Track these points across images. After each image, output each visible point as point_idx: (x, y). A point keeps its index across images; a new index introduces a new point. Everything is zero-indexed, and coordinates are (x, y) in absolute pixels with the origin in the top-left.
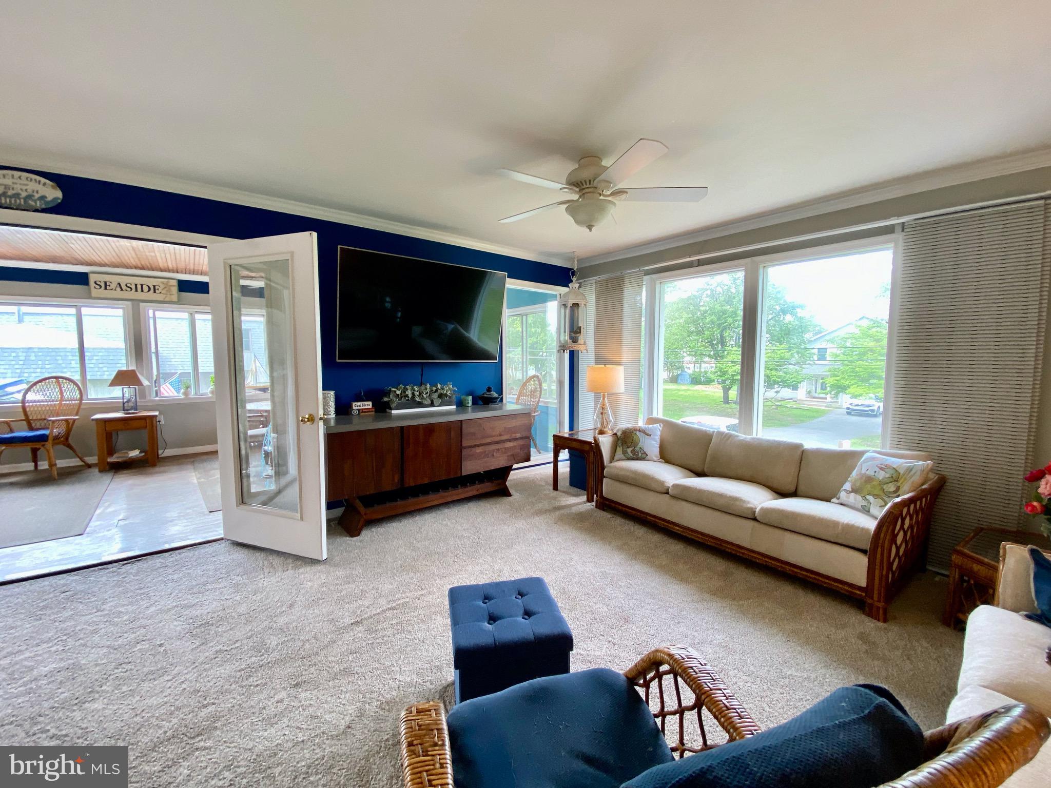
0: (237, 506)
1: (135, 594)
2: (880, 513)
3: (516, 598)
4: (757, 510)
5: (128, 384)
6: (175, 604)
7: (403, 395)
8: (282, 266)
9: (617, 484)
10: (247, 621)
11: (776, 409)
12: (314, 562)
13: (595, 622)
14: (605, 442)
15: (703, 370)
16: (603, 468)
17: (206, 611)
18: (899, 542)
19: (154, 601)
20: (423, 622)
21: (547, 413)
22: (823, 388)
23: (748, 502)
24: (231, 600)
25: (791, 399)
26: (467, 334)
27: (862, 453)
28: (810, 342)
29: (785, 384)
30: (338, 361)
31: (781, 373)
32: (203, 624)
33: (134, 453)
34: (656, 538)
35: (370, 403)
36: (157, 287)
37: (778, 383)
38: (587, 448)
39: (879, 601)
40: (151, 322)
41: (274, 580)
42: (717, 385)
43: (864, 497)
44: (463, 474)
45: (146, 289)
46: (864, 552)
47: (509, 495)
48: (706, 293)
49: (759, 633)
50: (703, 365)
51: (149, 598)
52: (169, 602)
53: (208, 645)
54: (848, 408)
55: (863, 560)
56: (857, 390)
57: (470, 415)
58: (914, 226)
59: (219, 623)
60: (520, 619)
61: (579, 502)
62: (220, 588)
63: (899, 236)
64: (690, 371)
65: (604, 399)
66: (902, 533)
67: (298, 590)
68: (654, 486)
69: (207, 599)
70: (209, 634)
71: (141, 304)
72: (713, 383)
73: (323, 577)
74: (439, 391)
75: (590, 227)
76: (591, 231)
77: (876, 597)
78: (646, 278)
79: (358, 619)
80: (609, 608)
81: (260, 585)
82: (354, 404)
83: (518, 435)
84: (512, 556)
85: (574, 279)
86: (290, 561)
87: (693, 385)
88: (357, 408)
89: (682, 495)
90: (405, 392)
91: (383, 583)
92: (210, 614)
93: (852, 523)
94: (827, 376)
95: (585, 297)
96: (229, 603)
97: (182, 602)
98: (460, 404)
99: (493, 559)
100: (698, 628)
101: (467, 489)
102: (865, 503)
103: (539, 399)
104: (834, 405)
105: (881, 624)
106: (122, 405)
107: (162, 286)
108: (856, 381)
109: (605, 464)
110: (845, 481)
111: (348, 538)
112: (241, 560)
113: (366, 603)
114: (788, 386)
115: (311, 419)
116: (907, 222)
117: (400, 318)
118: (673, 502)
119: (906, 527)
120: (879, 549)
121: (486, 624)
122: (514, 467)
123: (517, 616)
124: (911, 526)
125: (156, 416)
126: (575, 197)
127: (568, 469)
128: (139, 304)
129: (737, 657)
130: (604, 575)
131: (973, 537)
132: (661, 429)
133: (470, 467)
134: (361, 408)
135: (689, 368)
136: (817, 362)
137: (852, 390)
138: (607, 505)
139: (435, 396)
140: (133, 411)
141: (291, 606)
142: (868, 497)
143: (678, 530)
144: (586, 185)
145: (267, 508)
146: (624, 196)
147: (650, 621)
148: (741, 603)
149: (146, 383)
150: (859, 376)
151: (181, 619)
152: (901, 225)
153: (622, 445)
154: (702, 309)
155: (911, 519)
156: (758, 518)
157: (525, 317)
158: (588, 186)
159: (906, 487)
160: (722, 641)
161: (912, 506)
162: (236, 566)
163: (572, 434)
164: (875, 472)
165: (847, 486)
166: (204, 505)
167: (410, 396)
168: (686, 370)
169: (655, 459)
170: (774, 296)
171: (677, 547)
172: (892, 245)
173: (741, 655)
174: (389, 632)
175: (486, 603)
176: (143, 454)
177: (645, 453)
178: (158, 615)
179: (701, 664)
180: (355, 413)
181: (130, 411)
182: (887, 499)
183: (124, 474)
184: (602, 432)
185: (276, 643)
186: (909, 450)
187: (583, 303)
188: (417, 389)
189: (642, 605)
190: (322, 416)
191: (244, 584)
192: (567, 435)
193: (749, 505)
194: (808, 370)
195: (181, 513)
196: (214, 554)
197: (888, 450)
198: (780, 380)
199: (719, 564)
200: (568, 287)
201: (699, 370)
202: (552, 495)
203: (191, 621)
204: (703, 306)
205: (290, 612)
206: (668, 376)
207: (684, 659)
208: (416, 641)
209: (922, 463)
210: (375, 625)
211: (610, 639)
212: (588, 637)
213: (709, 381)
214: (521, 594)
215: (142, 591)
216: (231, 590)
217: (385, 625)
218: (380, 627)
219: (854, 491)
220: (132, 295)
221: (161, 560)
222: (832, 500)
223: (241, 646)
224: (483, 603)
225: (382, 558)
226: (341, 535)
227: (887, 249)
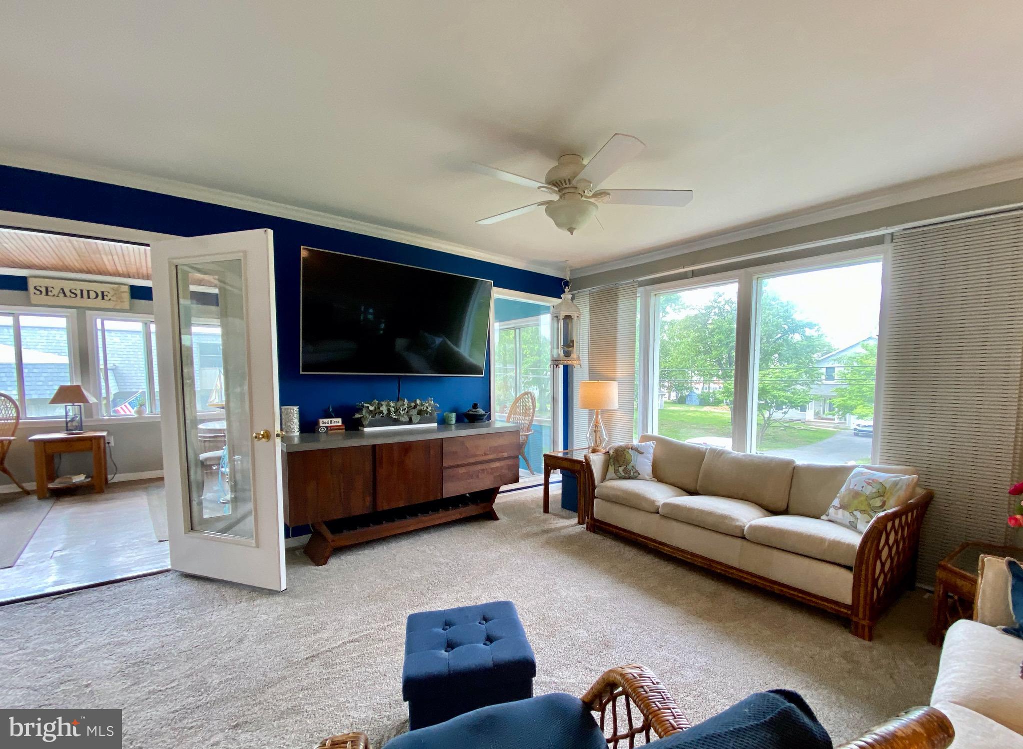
0: (185, 533)
1: (64, 631)
2: (865, 528)
3: (480, 623)
4: (746, 528)
5: (72, 401)
6: (107, 641)
7: (378, 411)
8: (235, 266)
9: (608, 505)
10: (188, 659)
11: (785, 430)
12: (271, 593)
13: (573, 648)
14: (597, 462)
15: (711, 391)
16: (594, 487)
17: (143, 648)
18: (883, 558)
19: (84, 638)
20: (386, 654)
21: (540, 433)
22: (831, 409)
23: (737, 520)
24: (172, 636)
25: (800, 420)
26: (456, 349)
27: (851, 469)
28: (818, 361)
29: (793, 405)
30: (301, 373)
31: (789, 394)
32: (136, 663)
33: (79, 479)
34: (646, 560)
35: (340, 420)
36: (105, 294)
37: (785, 404)
38: (578, 467)
39: (864, 619)
40: (100, 334)
41: (224, 613)
42: (726, 407)
43: (852, 513)
44: (445, 496)
45: (93, 295)
46: (849, 568)
47: (496, 518)
48: (713, 311)
49: (742, 654)
50: (712, 385)
51: (78, 635)
52: (101, 639)
53: (140, 686)
54: (855, 429)
55: (849, 577)
56: (864, 410)
57: (455, 432)
58: (902, 236)
59: (156, 662)
60: (481, 645)
61: (570, 524)
62: (160, 624)
63: (888, 247)
64: (699, 392)
65: (597, 416)
66: (886, 549)
67: (251, 623)
68: (645, 505)
69: (145, 636)
70: (142, 673)
71: (88, 312)
72: (722, 405)
73: (280, 609)
74: (418, 408)
75: (571, 230)
76: (572, 233)
77: (861, 615)
78: (640, 289)
79: (315, 653)
80: (590, 633)
81: (207, 619)
82: (321, 421)
83: (506, 455)
84: (493, 582)
85: (567, 290)
86: (245, 592)
87: (701, 407)
88: (324, 425)
89: (672, 514)
90: (379, 408)
91: (347, 614)
92: (146, 652)
93: (838, 539)
94: (835, 397)
95: (579, 309)
96: (170, 639)
97: (116, 639)
98: (443, 422)
99: (471, 586)
100: (680, 652)
101: (448, 512)
102: (852, 519)
103: (533, 417)
104: (841, 426)
105: (867, 643)
106: (65, 425)
107: (112, 293)
108: (862, 401)
109: (596, 484)
110: (835, 497)
111: (313, 567)
112: (189, 593)
113: (325, 636)
114: (796, 407)
115: (267, 436)
116: (896, 232)
117: (383, 330)
118: (664, 522)
119: (891, 542)
120: (864, 566)
121: (443, 652)
122: (501, 490)
123: (478, 642)
124: (896, 541)
125: (103, 437)
126: (555, 197)
127: (560, 491)
128: (85, 313)
129: (718, 680)
130: (588, 599)
131: (959, 552)
132: (654, 446)
133: (451, 489)
134: (329, 425)
135: (698, 389)
136: (824, 382)
137: (859, 410)
138: (598, 527)
139: (414, 412)
140: (77, 431)
141: (240, 641)
142: (855, 513)
143: (668, 551)
144: (566, 184)
145: (227, 536)
146: (606, 198)
147: (631, 645)
148: (727, 624)
149: (92, 399)
150: (865, 396)
151: (113, 657)
152: (890, 236)
153: (614, 464)
154: (710, 327)
155: (896, 533)
156: (747, 537)
157: (517, 330)
158: (568, 185)
159: (892, 501)
160: (704, 664)
161: (897, 522)
162: (182, 599)
163: (567, 453)
164: (863, 487)
165: (836, 502)
166: (154, 535)
167: (385, 412)
168: (695, 391)
169: (648, 478)
170: (781, 314)
171: (667, 569)
172: (882, 256)
173: (722, 678)
174: (348, 666)
175: (446, 630)
176: (89, 480)
177: (637, 472)
178: (87, 653)
179: (653, 683)
180: (322, 430)
181: (74, 432)
182: (872, 514)
183: (64, 501)
184: (594, 451)
185: (218, 681)
186: (897, 464)
187: (576, 315)
188: (392, 404)
189: (625, 629)
190: (279, 432)
191: (190, 618)
192: (561, 455)
193: (738, 523)
194: (815, 390)
195: (126, 543)
196: (158, 587)
197: (877, 466)
198: (787, 401)
199: (708, 585)
200: (561, 298)
201: (707, 391)
202: (543, 517)
203: (124, 659)
204: (711, 324)
205: (237, 647)
206: (677, 397)
207: (635, 678)
208: (376, 675)
209: (907, 477)
210: (334, 658)
211: (588, 665)
212: (565, 665)
213: (717, 403)
214: (486, 619)
215: (72, 628)
216: (174, 625)
217: (344, 659)
218: (338, 661)
219: (843, 507)
220: (78, 302)
221: (96, 594)
222: (822, 517)
223: (178, 685)
224: (443, 629)
225: (348, 587)
226: (305, 564)
227: (878, 261)
